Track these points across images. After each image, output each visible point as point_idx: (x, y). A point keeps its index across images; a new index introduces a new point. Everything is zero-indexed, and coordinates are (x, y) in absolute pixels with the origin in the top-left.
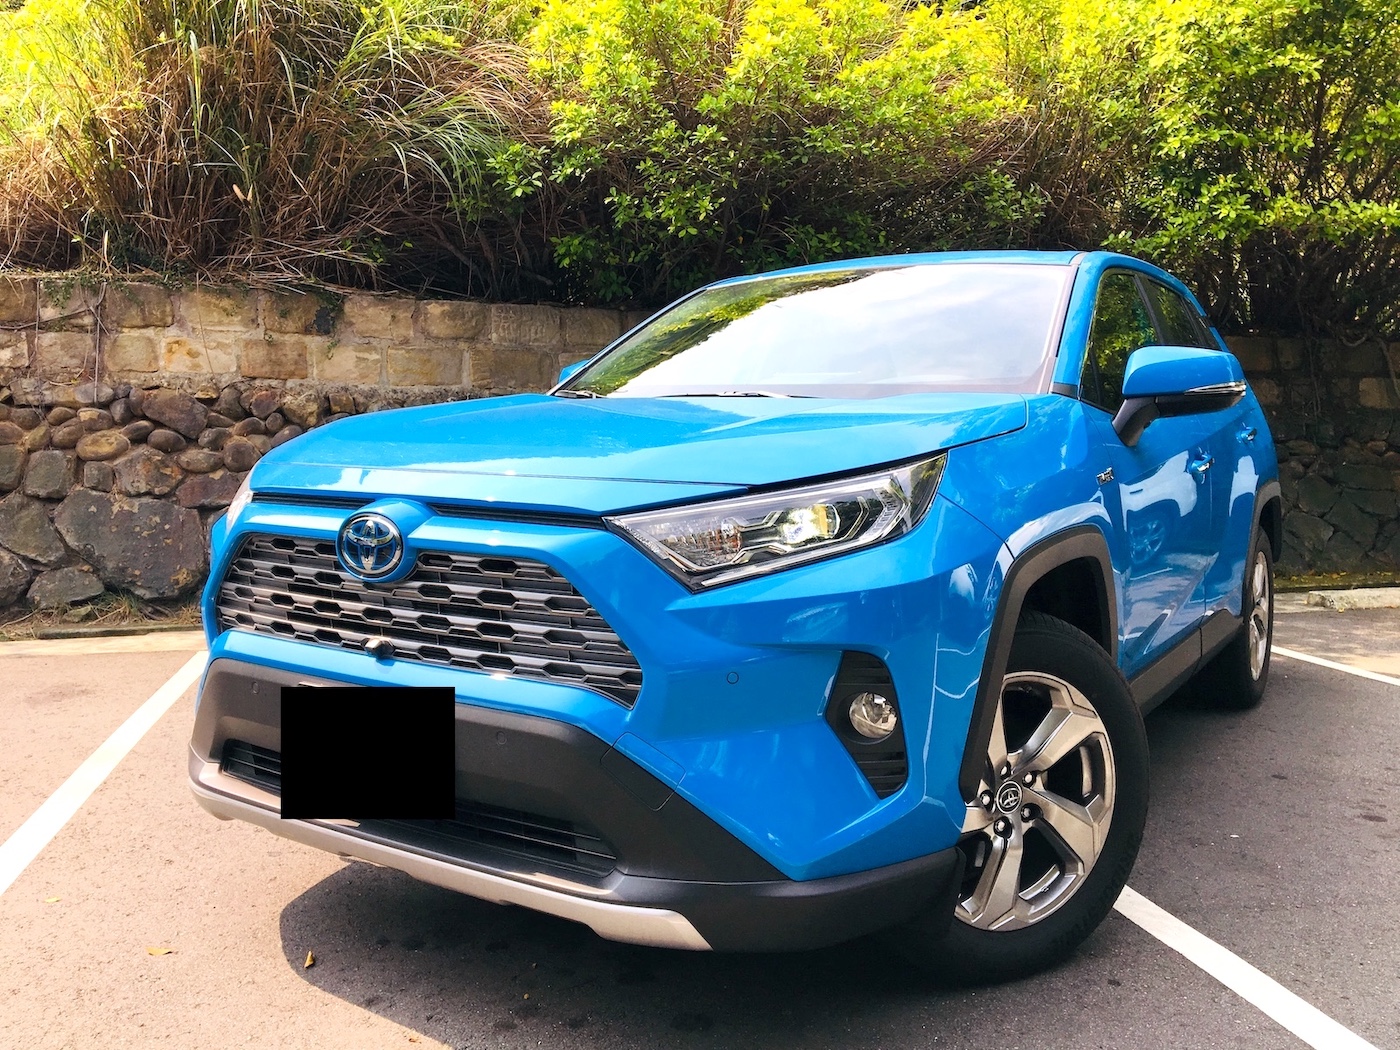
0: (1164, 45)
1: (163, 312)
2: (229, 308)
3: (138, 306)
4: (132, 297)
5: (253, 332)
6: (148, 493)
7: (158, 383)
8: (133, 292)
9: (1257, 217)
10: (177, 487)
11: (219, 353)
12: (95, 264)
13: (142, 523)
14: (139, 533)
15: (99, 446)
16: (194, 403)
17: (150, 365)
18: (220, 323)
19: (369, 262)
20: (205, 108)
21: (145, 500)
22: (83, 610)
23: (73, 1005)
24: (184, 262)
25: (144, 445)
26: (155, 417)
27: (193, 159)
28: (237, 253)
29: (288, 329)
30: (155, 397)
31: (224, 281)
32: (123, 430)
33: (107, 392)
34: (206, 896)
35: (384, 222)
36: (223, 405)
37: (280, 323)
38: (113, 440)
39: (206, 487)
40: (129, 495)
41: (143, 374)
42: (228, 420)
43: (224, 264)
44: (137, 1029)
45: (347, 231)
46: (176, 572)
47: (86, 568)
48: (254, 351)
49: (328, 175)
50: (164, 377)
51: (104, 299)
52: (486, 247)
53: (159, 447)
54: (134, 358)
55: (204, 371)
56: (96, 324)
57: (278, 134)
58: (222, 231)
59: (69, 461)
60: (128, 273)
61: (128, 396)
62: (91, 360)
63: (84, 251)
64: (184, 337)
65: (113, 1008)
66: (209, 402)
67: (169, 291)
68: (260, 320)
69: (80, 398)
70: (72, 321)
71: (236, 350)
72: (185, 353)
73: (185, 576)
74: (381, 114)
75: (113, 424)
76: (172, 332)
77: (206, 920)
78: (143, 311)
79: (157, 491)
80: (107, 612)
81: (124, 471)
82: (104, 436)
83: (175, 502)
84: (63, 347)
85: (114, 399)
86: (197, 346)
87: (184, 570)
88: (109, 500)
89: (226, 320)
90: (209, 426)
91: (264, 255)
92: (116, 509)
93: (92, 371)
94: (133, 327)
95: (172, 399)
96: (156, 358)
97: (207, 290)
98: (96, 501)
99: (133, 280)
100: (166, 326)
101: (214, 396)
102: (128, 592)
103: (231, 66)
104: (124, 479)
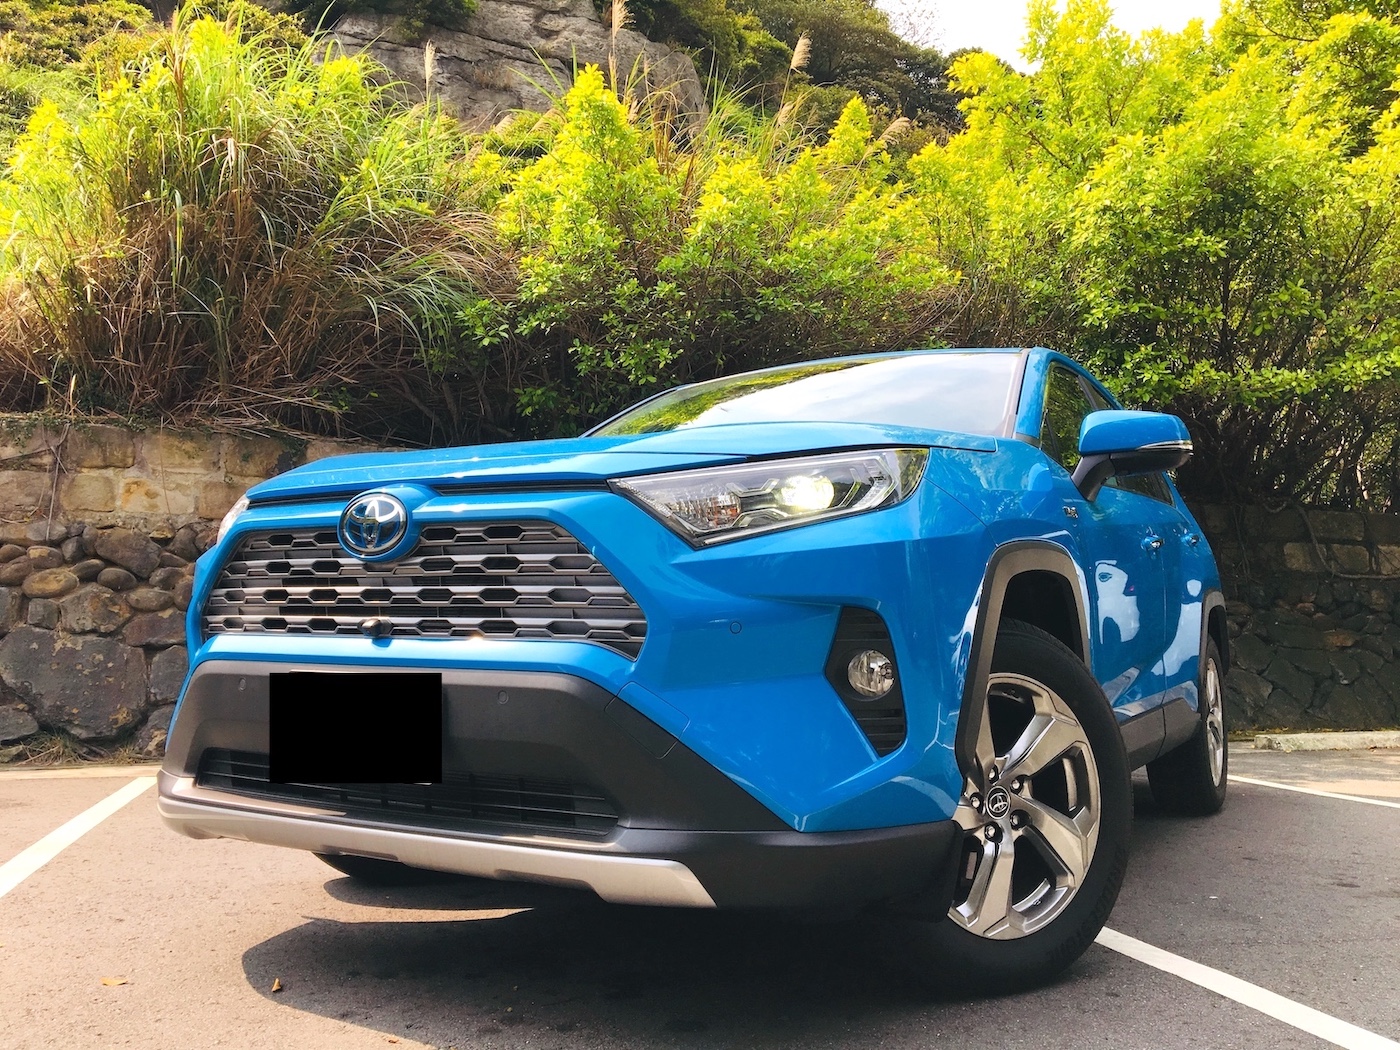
0: (1084, 226)
1: (125, 455)
2: (191, 450)
3: (100, 446)
4: (94, 439)
5: (214, 474)
6: (93, 631)
7: (113, 522)
8: (96, 432)
9: (1177, 382)
10: (123, 625)
11: (178, 495)
12: (61, 406)
13: (83, 661)
14: (80, 671)
15: (47, 583)
16: (148, 542)
17: (106, 505)
18: (181, 465)
19: (335, 409)
20: (184, 262)
21: (89, 638)
22: (14, 750)
23: (23, 1020)
24: (149, 407)
25: (94, 583)
26: (108, 555)
27: (168, 309)
28: (203, 399)
29: (249, 472)
30: (109, 535)
31: (188, 424)
32: (72, 568)
33: (60, 530)
34: (162, 944)
35: (351, 373)
36: (178, 545)
37: (241, 466)
38: (61, 577)
39: (154, 627)
40: (73, 632)
41: (98, 514)
42: (183, 561)
43: (189, 409)
44: (94, 1037)
45: (314, 380)
46: (117, 711)
47: (21, 706)
48: (213, 492)
49: (298, 329)
50: (120, 517)
51: (66, 440)
52: (449, 400)
53: (108, 584)
54: (91, 498)
55: (161, 512)
56: (55, 463)
57: (253, 286)
58: (190, 380)
59: (14, 597)
60: (93, 416)
61: (80, 535)
62: (46, 498)
63: (49, 395)
64: (144, 478)
65: (66, 1022)
66: (164, 542)
67: (133, 433)
68: (221, 463)
69: (31, 536)
70: (31, 460)
71: (194, 492)
72: (143, 493)
73: (125, 715)
74: (355, 270)
75: (63, 562)
76: (132, 473)
77: (161, 961)
78: (104, 452)
79: (103, 629)
80: (40, 752)
81: (70, 608)
82: (50, 574)
83: (121, 641)
84: (19, 485)
85: (66, 537)
86: (156, 487)
87: (124, 709)
88: (52, 636)
89: (187, 462)
90: (161, 566)
91: (229, 401)
92: (58, 646)
93: (46, 509)
94: (91, 467)
95: (126, 538)
96: (113, 498)
97: (170, 433)
98: (38, 638)
99: (97, 422)
100: (126, 467)
101: (170, 536)
102: (63, 731)
103: (211, 225)
104: (69, 616)
